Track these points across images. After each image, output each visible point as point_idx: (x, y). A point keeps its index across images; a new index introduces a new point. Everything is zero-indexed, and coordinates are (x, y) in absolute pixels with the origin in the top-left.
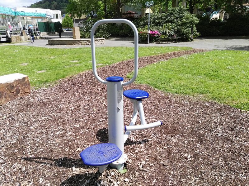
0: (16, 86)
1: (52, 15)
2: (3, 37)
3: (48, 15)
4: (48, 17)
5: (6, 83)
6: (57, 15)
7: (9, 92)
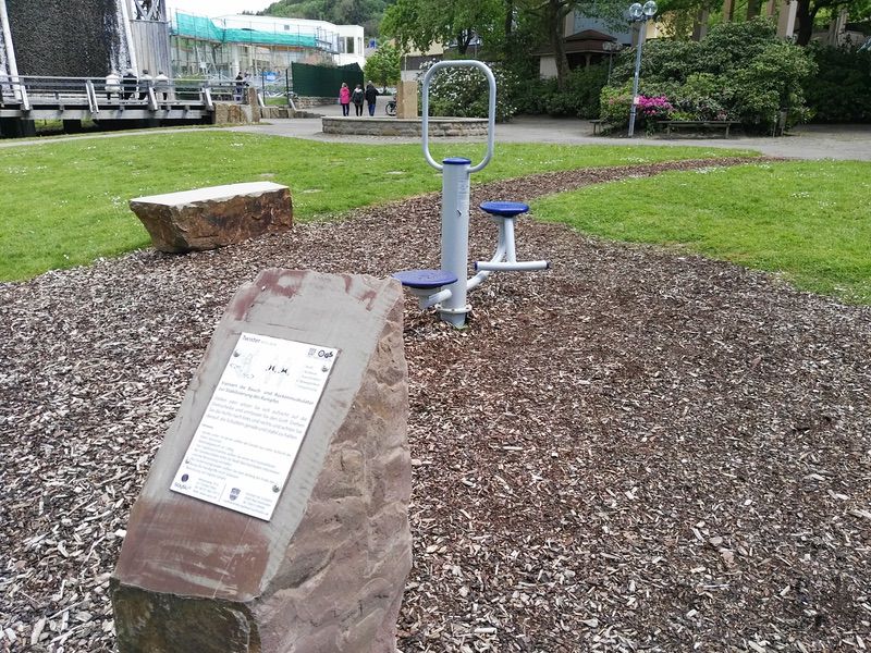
0: (264, 207)
1: (335, 41)
2: (192, 108)
3: (323, 39)
4: (323, 46)
5: (247, 197)
6: (351, 42)
7: (250, 217)
